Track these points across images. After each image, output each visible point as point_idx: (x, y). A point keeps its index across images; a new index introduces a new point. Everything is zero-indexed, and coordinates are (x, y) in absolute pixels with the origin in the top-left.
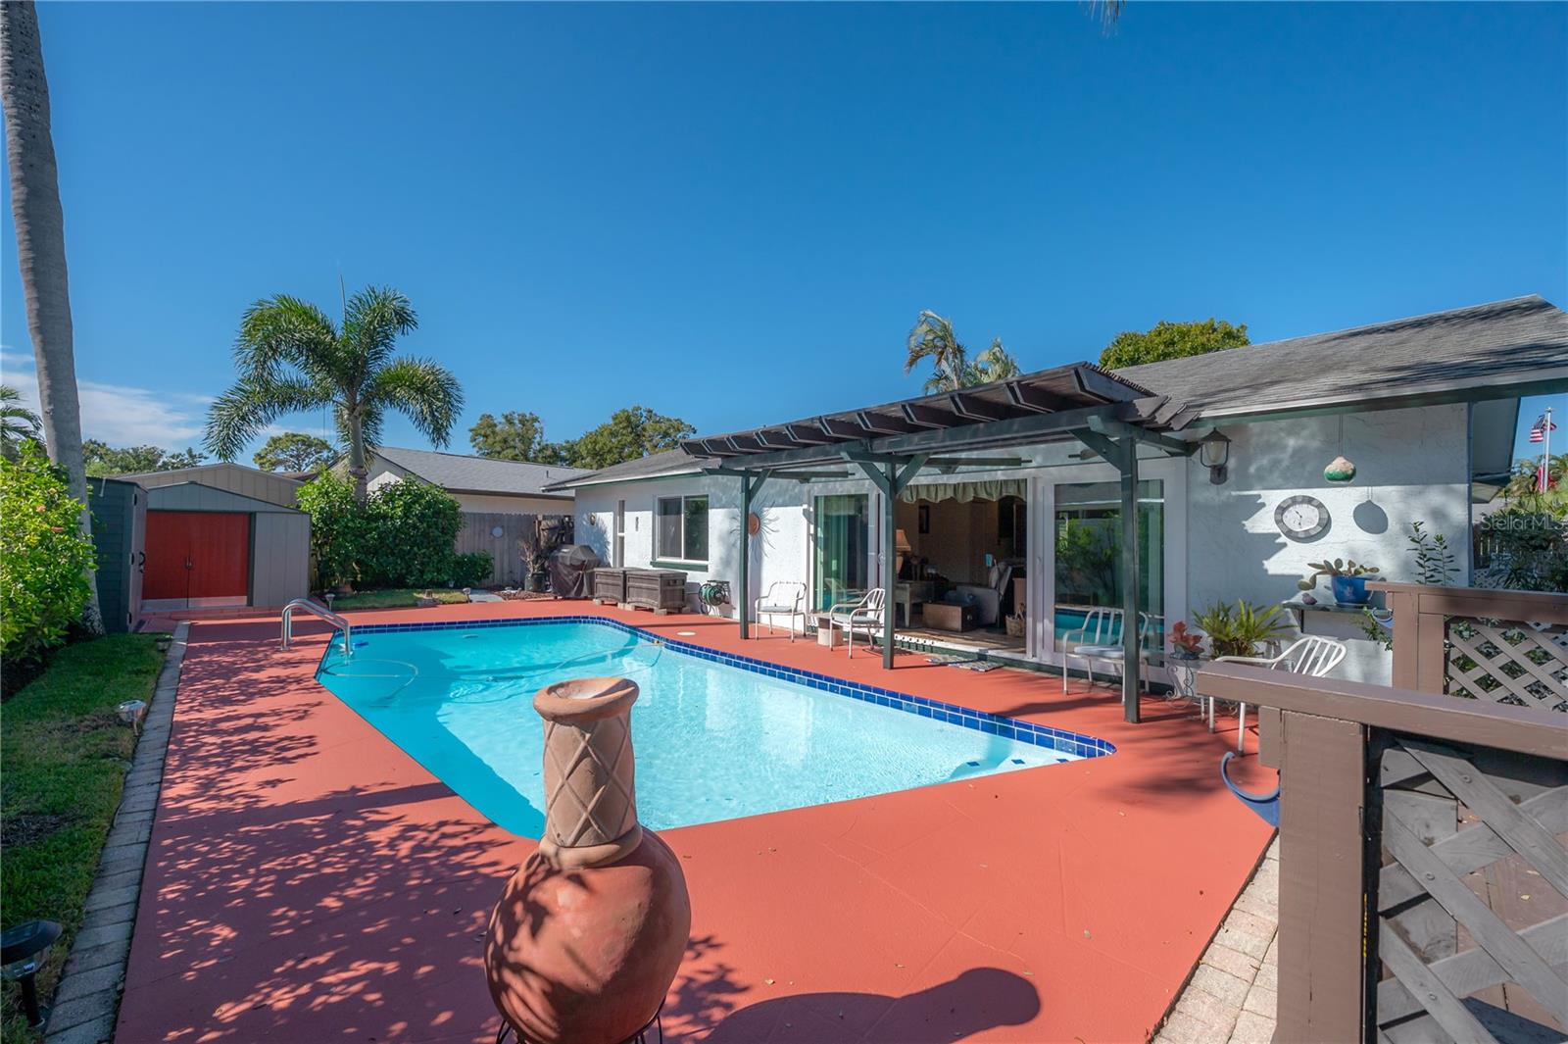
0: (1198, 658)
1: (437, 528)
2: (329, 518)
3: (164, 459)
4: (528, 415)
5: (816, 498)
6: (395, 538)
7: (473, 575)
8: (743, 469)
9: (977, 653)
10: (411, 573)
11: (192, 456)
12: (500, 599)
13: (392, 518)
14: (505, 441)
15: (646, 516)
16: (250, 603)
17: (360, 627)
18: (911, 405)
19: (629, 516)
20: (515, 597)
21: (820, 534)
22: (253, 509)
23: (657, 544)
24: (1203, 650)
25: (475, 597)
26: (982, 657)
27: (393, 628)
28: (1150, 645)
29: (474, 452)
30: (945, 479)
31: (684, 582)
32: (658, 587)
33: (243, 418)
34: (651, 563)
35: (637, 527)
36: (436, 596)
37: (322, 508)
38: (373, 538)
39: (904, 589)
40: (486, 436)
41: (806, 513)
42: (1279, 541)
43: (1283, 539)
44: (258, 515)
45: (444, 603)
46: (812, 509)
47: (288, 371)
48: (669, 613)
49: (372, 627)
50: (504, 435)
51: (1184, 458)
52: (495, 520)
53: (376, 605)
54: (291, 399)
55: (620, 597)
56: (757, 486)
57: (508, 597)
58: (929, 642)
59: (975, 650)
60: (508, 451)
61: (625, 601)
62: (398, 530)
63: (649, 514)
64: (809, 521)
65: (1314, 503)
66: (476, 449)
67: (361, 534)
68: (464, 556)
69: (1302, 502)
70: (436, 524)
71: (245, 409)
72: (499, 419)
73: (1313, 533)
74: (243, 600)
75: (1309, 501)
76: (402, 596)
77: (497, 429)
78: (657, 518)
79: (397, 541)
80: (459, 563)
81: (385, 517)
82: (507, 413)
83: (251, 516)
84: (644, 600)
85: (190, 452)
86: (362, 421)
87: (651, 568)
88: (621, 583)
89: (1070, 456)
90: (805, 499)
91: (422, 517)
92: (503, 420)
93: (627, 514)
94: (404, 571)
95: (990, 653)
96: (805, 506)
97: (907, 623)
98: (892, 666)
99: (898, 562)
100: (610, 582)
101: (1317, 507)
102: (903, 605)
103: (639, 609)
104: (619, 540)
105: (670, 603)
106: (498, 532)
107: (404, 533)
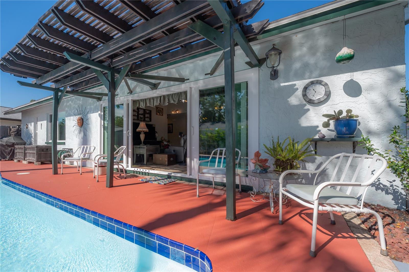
0: (267, 172)
5: (104, 108)
9: (167, 175)
15: (44, 123)
19: (39, 123)
23: (49, 135)
24: (269, 167)
26: (169, 177)
28: (241, 166)
30: (155, 93)
32: (35, 152)
34: (45, 143)
35: (41, 128)
39: (144, 148)
41: (100, 115)
42: (306, 108)
46: (102, 113)
48: (42, 163)
51: (257, 68)
55: (23, 158)
58: (147, 171)
59: (166, 173)
61: (24, 160)
63: (45, 122)
64: (101, 118)
65: (322, 84)
69: (316, 84)
73: (322, 100)
75: (319, 83)
78: (49, 123)
84: (31, 158)
88: (23, 151)
89: (206, 75)
90: (100, 109)
95: (173, 174)
96: (99, 112)
97: (145, 163)
98: (111, 186)
99: (142, 137)
100: (20, 151)
101: (326, 85)
102: (143, 155)
103: (30, 163)
104: (36, 134)
105: (43, 160)
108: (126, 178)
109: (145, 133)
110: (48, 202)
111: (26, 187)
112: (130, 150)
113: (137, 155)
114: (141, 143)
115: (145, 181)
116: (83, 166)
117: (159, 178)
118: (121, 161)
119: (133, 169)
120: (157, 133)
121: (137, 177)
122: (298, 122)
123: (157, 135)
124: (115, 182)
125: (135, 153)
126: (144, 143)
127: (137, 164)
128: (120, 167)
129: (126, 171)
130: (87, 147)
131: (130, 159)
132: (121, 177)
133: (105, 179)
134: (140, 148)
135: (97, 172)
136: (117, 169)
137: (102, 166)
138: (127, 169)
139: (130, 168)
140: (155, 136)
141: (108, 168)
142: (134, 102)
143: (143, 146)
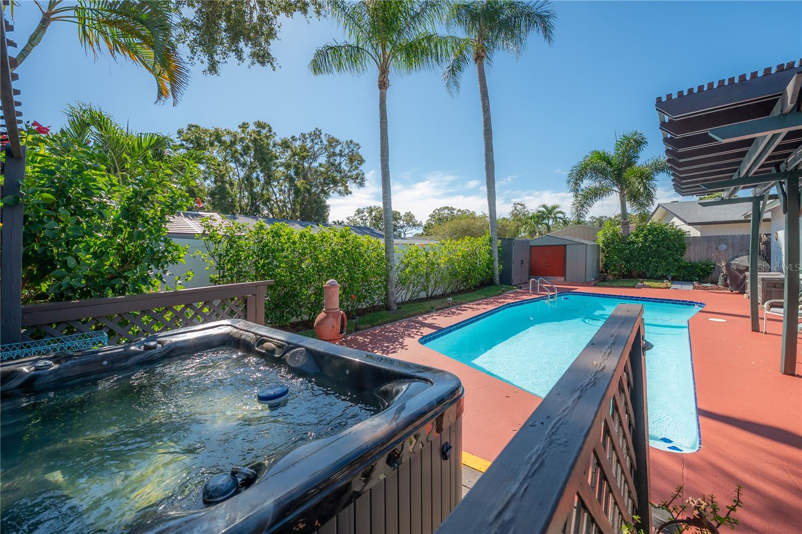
1: (664, 247)
2: (607, 244)
6: (639, 253)
13: (637, 242)
16: (565, 280)
22: (565, 244)
25: (674, 286)
36: (645, 283)
38: (628, 253)
45: (650, 287)
57: (695, 288)
62: (640, 248)
67: (621, 251)
68: (691, 263)
74: (562, 279)
81: (633, 243)
83: (565, 247)
106: (723, 247)
107: (644, 250)
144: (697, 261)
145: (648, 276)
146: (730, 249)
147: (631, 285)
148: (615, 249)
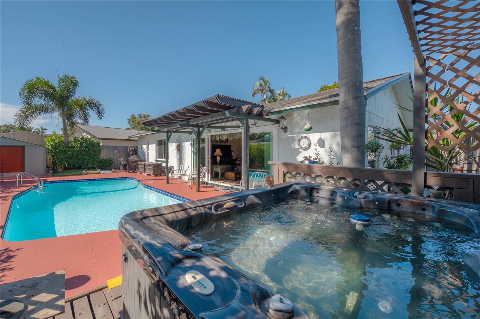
1: (92, 151)
2: (55, 148)
3: (33, 130)
4: (146, 115)
5: (193, 139)
6: (77, 154)
7: (106, 165)
8: (166, 130)
10: (83, 165)
11: (43, 129)
12: (111, 172)
13: (76, 147)
14: (139, 123)
15: (154, 146)
17: (52, 181)
18: (185, 109)
19: (150, 146)
20: (116, 172)
21: (195, 151)
22: (24, 145)
23: (157, 155)
25: (102, 172)
26: (232, 188)
27: (63, 181)
29: (129, 127)
30: (223, 132)
31: (161, 166)
32: (152, 168)
33: (26, 116)
34: (155, 161)
35: (152, 149)
36: (88, 172)
37: (52, 145)
38: (70, 154)
39: (219, 167)
40: (133, 121)
41: (191, 144)
42: (300, 150)
43: (301, 150)
44: (26, 147)
45: (91, 174)
47: (38, 101)
48: (156, 176)
49: (56, 181)
50: (138, 121)
51: (276, 125)
52: (115, 148)
53: (67, 174)
54: (42, 110)
55: (143, 171)
56: (170, 135)
58: (220, 184)
60: (140, 126)
61: (145, 173)
62: (78, 151)
63: (155, 145)
64: (192, 146)
65: (307, 138)
66: (130, 126)
67: (66, 153)
68: (103, 159)
69: (304, 138)
70: (91, 149)
71: (27, 113)
72: (137, 116)
73: (306, 148)
75: (306, 137)
76: (79, 171)
77: (136, 119)
78: (157, 146)
79: (78, 154)
80: (101, 162)
81: (74, 147)
82: (139, 114)
83: (23, 147)
84: (149, 172)
85: (42, 128)
86: (68, 117)
87: (155, 162)
88: (144, 167)
90: (191, 140)
91: (86, 147)
92: (138, 116)
93: (150, 145)
94: (81, 164)
95: (235, 187)
96: (190, 142)
97: (220, 178)
98: (199, 191)
99: (218, 159)
100: (142, 166)
101: (308, 139)
102: (219, 172)
103: (148, 175)
104: (148, 154)
105: (156, 173)
106: (116, 151)
107: (81, 152)
108: (206, 188)
109: (220, 156)
110: (171, 197)
111: (159, 190)
112: (209, 169)
113: (215, 172)
114: (217, 164)
115: (217, 189)
116: (179, 179)
117: (226, 189)
118: (204, 177)
119: (211, 182)
120: (233, 152)
121: (213, 187)
122: (296, 158)
123: (232, 153)
124: (201, 190)
125: (213, 171)
126: (219, 164)
127: (215, 179)
128: (204, 180)
129: (207, 183)
130: (182, 166)
131: (209, 175)
132: (204, 187)
133: (196, 187)
134: (216, 167)
135: (190, 183)
136: (202, 182)
137: (193, 179)
138: (208, 182)
139: (209, 182)
140: (231, 154)
141: (196, 181)
142: (212, 136)
143: (218, 166)
144: (105, 158)
145: (83, 167)
146: (118, 152)
147: (79, 173)
148: (61, 150)
